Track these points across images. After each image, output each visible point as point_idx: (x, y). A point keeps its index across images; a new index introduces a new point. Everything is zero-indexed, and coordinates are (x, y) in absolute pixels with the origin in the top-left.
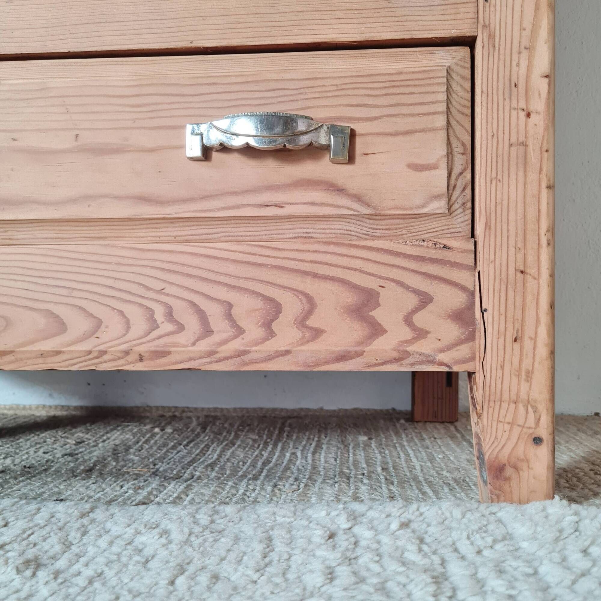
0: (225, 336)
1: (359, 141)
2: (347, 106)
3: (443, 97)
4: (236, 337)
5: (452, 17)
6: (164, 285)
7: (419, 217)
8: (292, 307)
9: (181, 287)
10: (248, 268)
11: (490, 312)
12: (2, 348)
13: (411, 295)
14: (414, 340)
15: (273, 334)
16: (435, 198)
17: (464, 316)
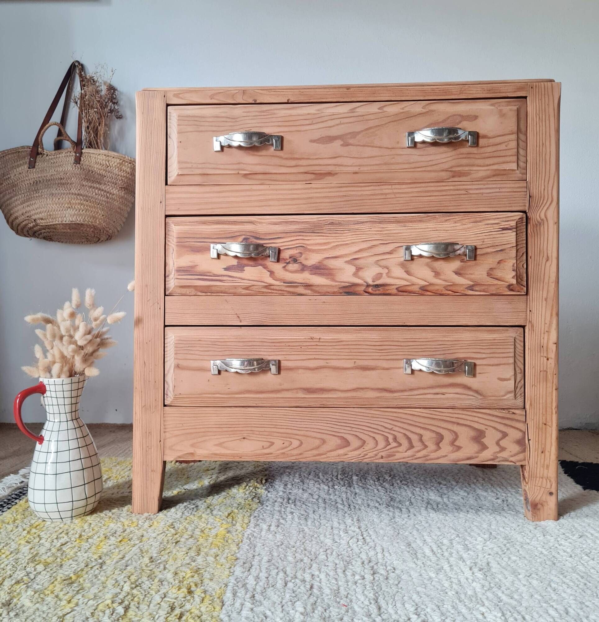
0: (419, 448)
1: (478, 368)
2: (472, 353)
3: (512, 350)
4: (424, 449)
5: (517, 317)
6: (393, 426)
7: (502, 400)
8: (448, 437)
9: (400, 427)
10: (429, 420)
11: (532, 440)
12: (321, 452)
13: (499, 433)
14: (500, 451)
15: (440, 448)
16: (510, 392)
17: (521, 443)
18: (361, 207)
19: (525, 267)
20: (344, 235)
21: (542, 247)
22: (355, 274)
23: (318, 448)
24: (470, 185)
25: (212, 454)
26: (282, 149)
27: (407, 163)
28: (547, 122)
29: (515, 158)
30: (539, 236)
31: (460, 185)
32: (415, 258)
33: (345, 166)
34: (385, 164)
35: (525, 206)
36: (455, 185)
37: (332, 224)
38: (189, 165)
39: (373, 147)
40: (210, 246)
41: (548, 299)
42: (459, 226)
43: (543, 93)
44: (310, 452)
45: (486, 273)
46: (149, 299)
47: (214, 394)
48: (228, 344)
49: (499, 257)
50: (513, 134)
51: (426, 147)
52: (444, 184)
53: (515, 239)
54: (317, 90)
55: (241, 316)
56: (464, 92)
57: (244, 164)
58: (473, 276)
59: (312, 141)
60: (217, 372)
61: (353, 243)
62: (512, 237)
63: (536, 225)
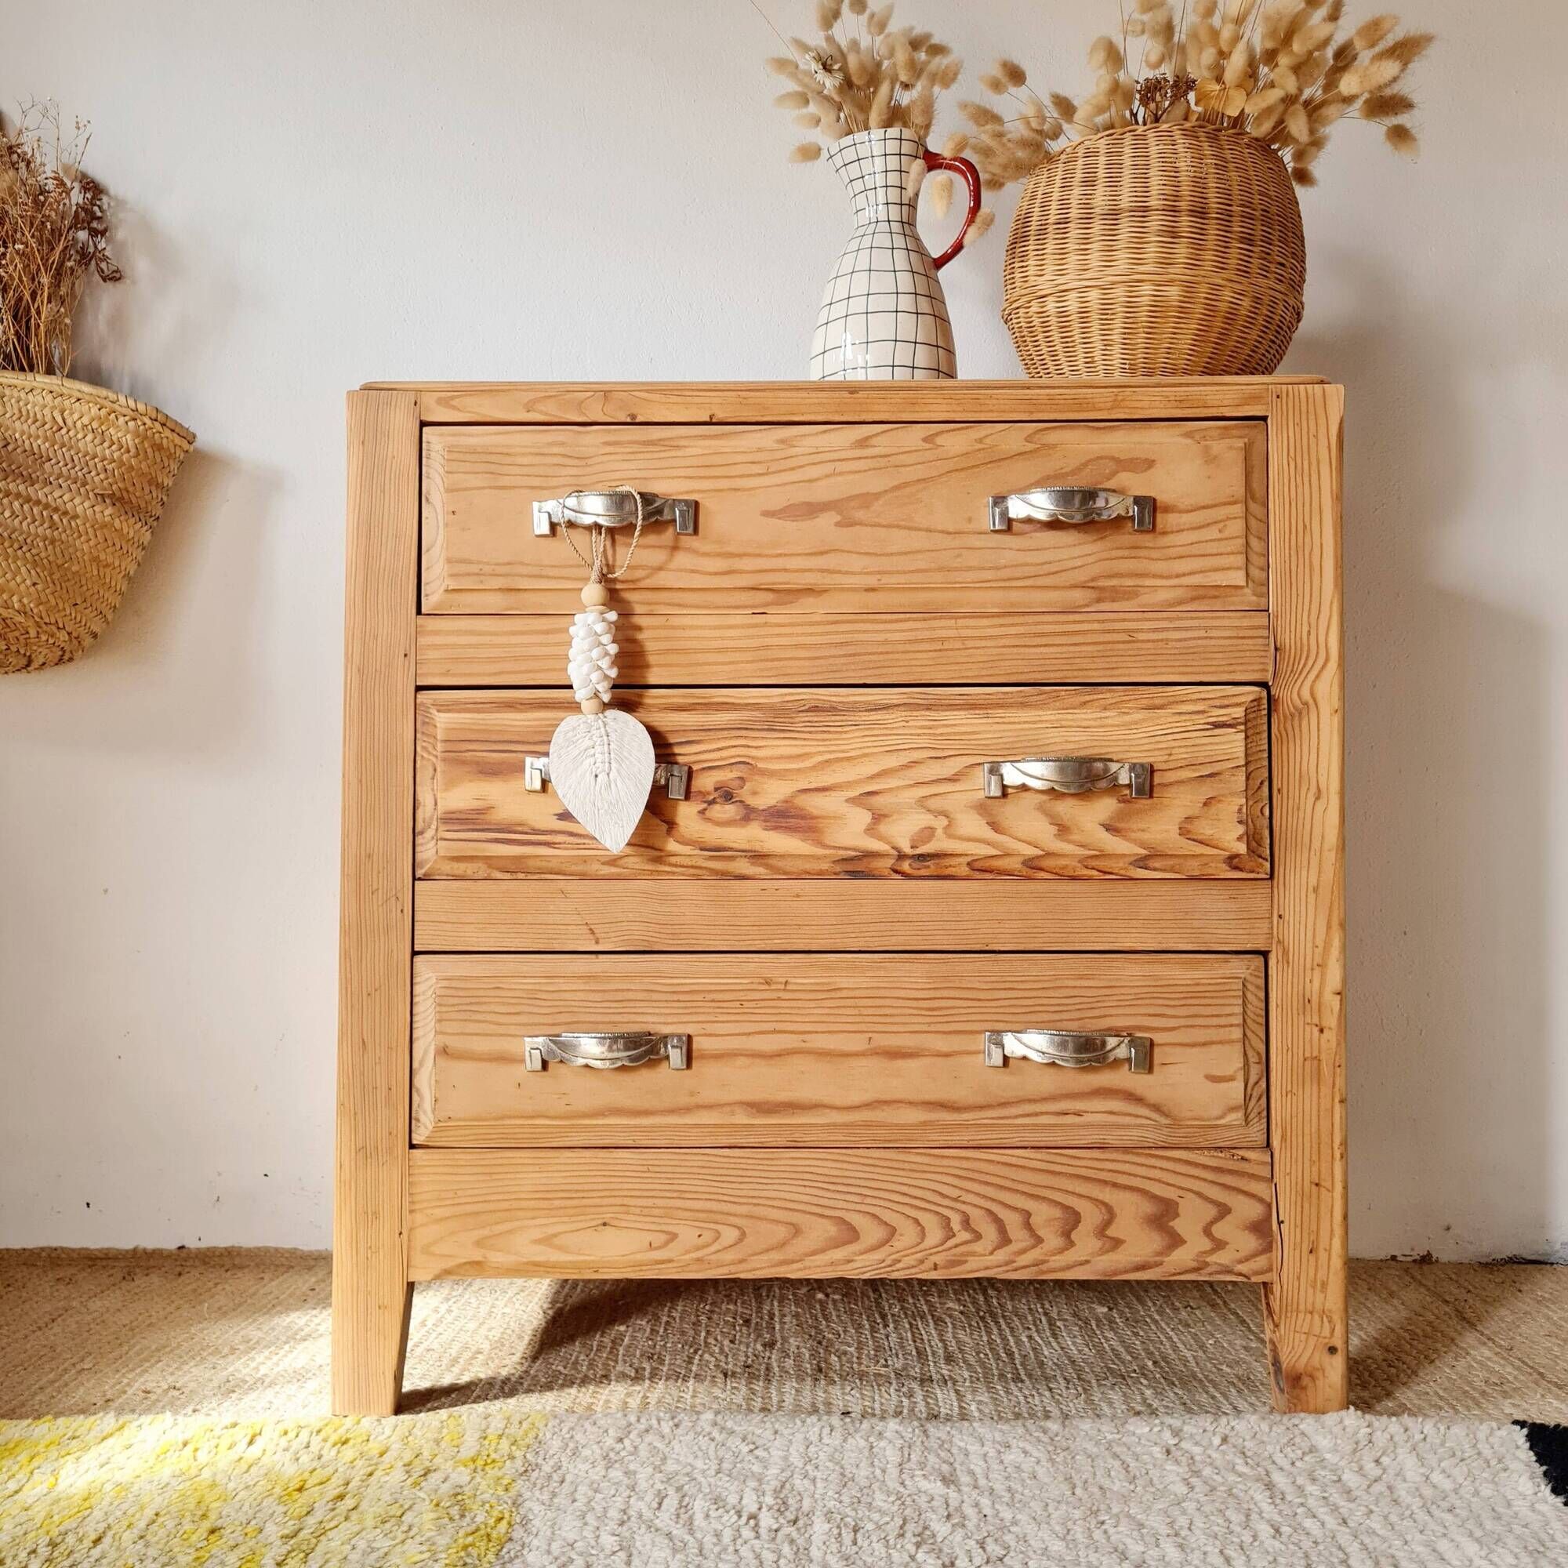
0: (1023, 1245)
1: (1156, 1050)
2: (1145, 1015)
3: (1239, 1010)
4: (1034, 1247)
5: (1247, 931)
6: (963, 1193)
7: (1217, 1126)
8: (1091, 1217)
9: (978, 1194)
10: (1047, 1176)
11: (1286, 1224)
12: (791, 1256)
13: (1210, 1206)
14: (1213, 1251)
15: (1071, 1244)
16: (1233, 1109)
17: (1261, 1228)
18: (884, 671)
19: (1267, 813)
20: (844, 736)
21: (1304, 768)
22: (870, 831)
23: (782, 1245)
24: (1138, 620)
25: (527, 1263)
26: (696, 531)
27: (990, 569)
28: (1315, 476)
29: (1240, 560)
30: (1298, 741)
31: (1114, 621)
32: (1010, 791)
33: (847, 573)
34: (940, 569)
35: (1267, 671)
36: (1103, 621)
37: (815, 709)
38: (474, 568)
39: (910, 528)
40: (524, 762)
41: (1320, 890)
42: (1112, 717)
43: (1304, 409)
44: (763, 1257)
45: (1177, 827)
46: (375, 887)
47: (532, 1117)
48: (567, 996)
49: (1207, 790)
50: (1235, 503)
51: (1035, 531)
52: (1077, 617)
53: (1243, 749)
54: (779, 394)
55: (597, 929)
56: (1125, 403)
58: (1146, 836)
59: (767, 514)
60: (538, 1065)
61: (866, 755)
62: (1238, 744)
63: (1292, 715)
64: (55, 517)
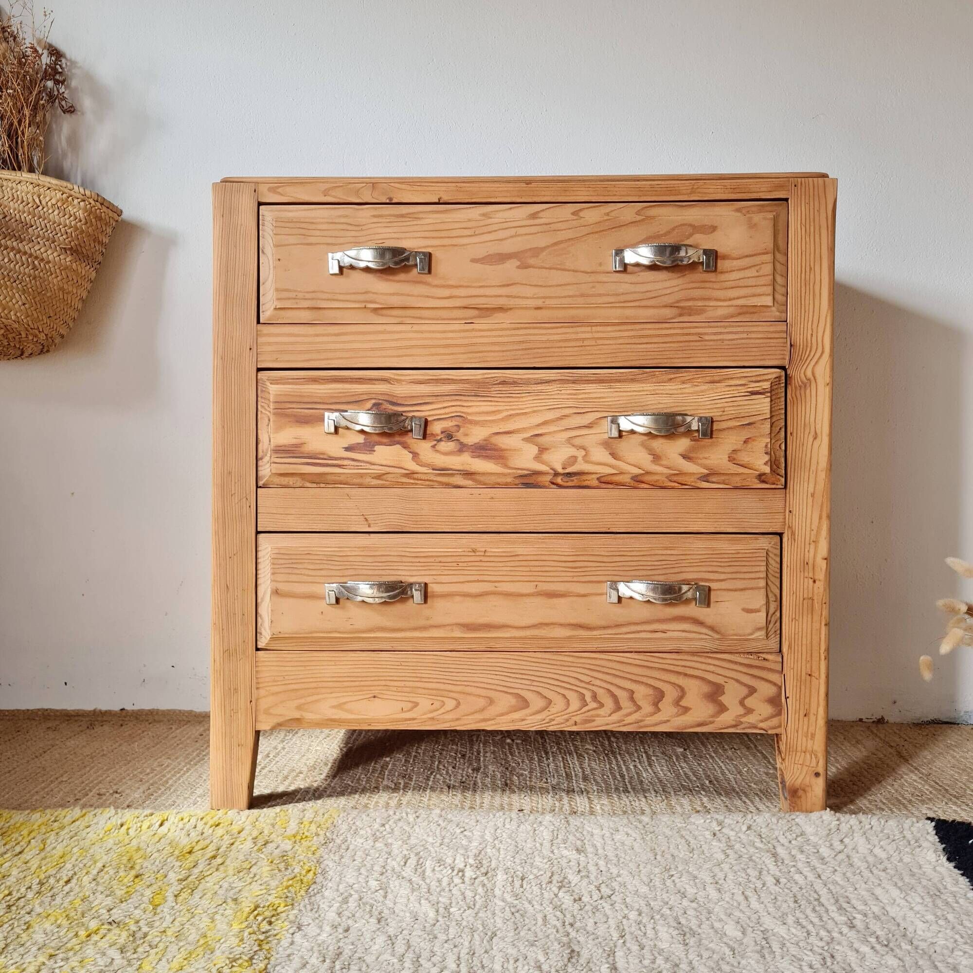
0: (629, 710)
1: (712, 593)
2: (706, 572)
3: (764, 569)
4: (636, 712)
5: (769, 521)
6: (593, 679)
7: (750, 639)
8: (671, 694)
9: (603, 680)
10: (645, 669)
11: (790, 699)
12: (488, 717)
13: (744, 688)
14: (745, 715)
15: (659, 710)
16: (759, 629)
17: (775, 701)
18: (547, 359)
19: (783, 447)
20: (521, 400)
21: (807, 419)
22: (537, 458)
23: (482, 710)
24: (705, 327)
25: (327, 720)
26: (430, 272)
27: (613, 295)
28: (817, 236)
29: (769, 289)
30: (803, 403)
31: (690, 328)
32: (624, 434)
33: (523, 298)
34: (582, 295)
35: (785, 359)
36: (683, 328)
37: (503, 383)
38: (292, 295)
39: (564, 270)
40: (324, 415)
41: (815, 495)
42: (688, 388)
43: (811, 194)
44: (470, 717)
45: (727, 456)
46: (233, 492)
47: (330, 632)
48: (351, 559)
49: (746, 433)
50: (767, 253)
51: (641, 271)
52: (667, 325)
53: (769, 408)
54: (482, 185)
55: (370, 518)
56: (699, 190)
57: (374, 293)
58: (708, 462)
59: (474, 261)
60: (333, 601)
61: (534, 412)
62: (766, 405)
63: (800, 387)
64: (36, 262)
